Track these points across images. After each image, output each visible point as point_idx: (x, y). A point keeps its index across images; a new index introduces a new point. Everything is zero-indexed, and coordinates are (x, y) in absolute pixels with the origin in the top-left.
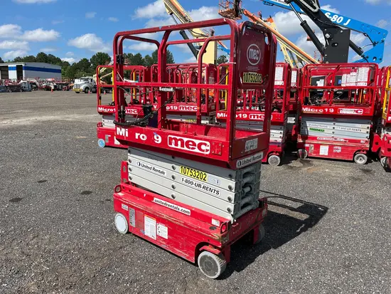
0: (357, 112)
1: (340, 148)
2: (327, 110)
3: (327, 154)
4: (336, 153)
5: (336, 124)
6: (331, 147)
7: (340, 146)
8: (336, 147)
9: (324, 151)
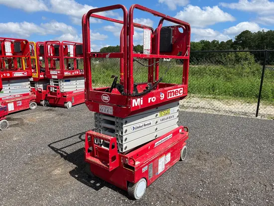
0: (23, 74)
1: (21, 102)
2: (5, 74)
3: (13, 109)
4: (19, 106)
5: (11, 85)
6: (15, 103)
7: (20, 100)
8: (18, 102)
9: (11, 107)
